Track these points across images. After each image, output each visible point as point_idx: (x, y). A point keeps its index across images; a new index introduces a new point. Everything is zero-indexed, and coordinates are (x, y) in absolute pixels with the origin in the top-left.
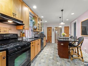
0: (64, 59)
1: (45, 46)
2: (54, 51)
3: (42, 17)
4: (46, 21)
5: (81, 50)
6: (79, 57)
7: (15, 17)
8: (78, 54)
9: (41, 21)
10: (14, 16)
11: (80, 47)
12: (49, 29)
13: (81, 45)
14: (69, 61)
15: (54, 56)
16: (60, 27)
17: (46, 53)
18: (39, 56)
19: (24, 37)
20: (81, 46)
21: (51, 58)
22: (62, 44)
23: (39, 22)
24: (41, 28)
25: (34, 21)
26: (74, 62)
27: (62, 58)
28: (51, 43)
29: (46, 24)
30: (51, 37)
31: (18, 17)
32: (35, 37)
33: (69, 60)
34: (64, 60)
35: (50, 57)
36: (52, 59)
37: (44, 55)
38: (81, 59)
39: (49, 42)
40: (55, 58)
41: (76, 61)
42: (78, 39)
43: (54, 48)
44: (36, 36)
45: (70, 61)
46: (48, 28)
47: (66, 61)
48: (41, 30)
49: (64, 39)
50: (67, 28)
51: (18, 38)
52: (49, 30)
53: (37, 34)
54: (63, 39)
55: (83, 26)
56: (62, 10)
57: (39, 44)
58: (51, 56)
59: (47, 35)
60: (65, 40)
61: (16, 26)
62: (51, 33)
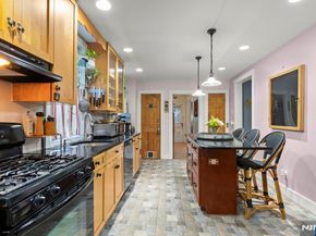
0: (223, 217)
1: (138, 172)
2: (178, 190)
3: (128, 50)
4: (139, 70)
5: (276, 179)
6: (270, 203)
7: (20, 40)
8: (266, 193)
9: (121, 66)
10: (13, 34)
11: (274, 168)
12: (150, 102)
13: (277, 162)
14: (239, 224)
15: (181, 209)
16: (198, 93)
17: (146, 200)
18: (120, 217)
19: (49, 139)
20: (278, 166)
21: (174, 218)
22: (214, 162)
23: (113, 70)
24: (121, 96)
25: (92, 63)
26: (258, 225)
27: (213, 216)
28: (159, 158)
29: (139, 80)
30: (159, 133)
31: (29, 41)
32: (96, 138)
33: (241, 218)
34: (222, 221)
35: (169, 218)
36: (178, 224)
37: (144, 212)
38: (278, 210)
39: (151, 155)
40: (188, 220)
41: (261, 220)
42: (264, 140)
43: (176, 177)
44: (100, 132)
45: (245, 222)
46: (145, 97)
47: (229, 224)
48: (121, 105)
49: (218, 140)
50: (219, 100)
51: (23, 143)
52: (151, 106)
53: (103, 122)
54: (215, 140)
55: (275, 92)
56: (212, 32)
57: (117, 167)
58: (170, 213)
59: (143, 125)
60: (219, 144)
61: (12, 84)
62: (159, 120)
